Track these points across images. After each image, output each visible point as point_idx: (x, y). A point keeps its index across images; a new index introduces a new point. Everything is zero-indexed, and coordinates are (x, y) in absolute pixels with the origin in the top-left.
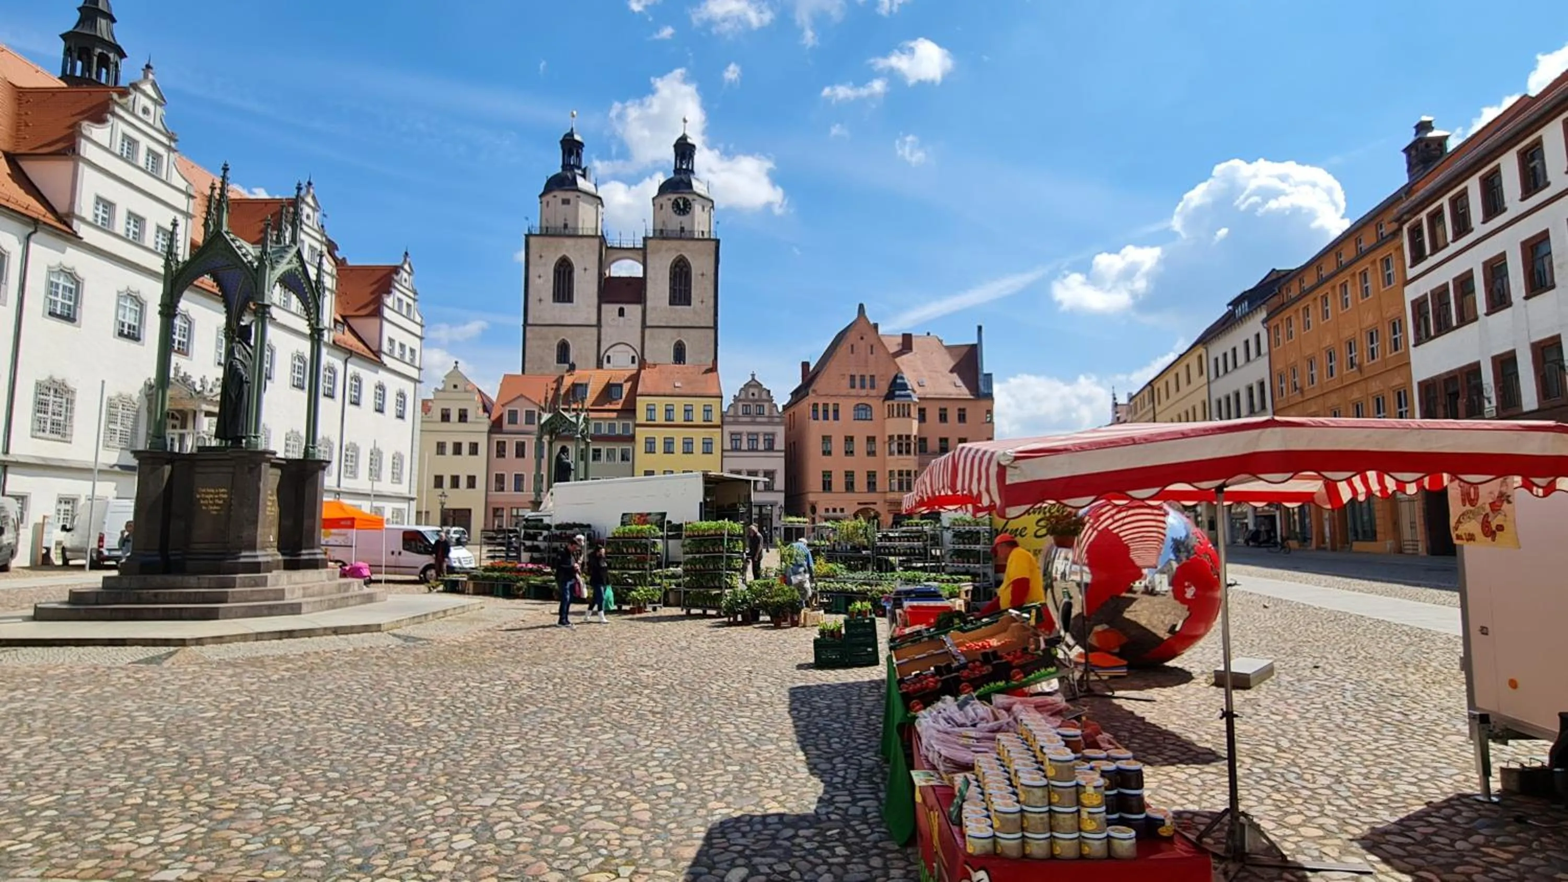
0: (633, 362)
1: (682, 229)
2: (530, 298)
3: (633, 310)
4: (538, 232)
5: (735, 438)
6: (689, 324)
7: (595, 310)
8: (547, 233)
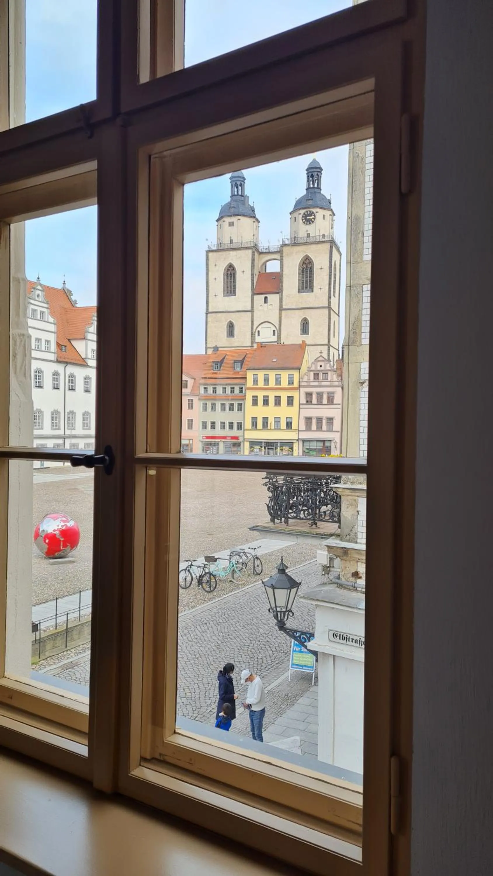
0: (274, 335)
1: (308, 236)
2: (210, 295)
3: (273, 298)
4: (215, 248)
5: (309, 395)
6: (311, 306)
7: (250, 300)
8: (221, 249)
